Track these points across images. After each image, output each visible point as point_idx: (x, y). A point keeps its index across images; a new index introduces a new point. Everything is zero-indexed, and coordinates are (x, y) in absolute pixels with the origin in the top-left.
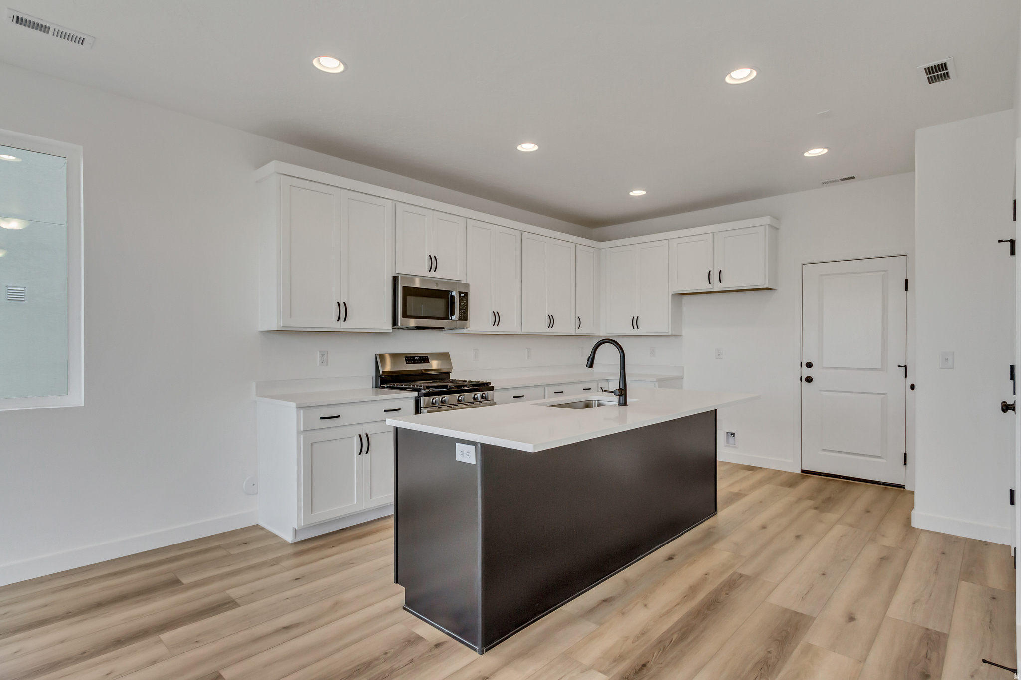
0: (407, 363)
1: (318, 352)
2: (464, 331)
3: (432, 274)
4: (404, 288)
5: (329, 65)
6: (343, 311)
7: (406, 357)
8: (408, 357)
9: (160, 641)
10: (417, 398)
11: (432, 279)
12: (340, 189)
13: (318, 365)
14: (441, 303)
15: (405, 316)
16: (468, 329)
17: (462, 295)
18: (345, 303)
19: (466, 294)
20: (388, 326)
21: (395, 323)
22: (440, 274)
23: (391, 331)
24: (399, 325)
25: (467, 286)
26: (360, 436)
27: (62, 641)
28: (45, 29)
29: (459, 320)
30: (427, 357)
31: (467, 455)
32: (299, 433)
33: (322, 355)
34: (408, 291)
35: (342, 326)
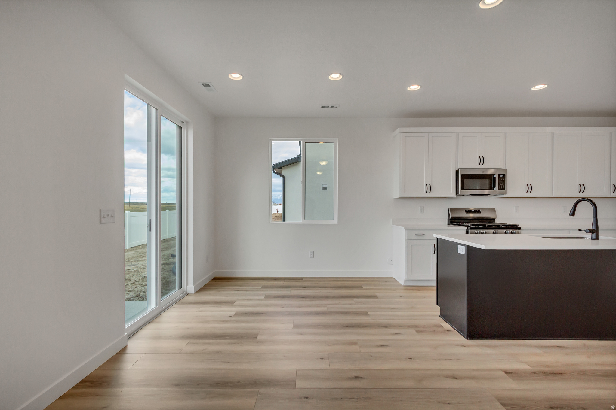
0: (466, 213)
1: (419, 207)
2: (504, 196)
3: (481, 166)
4: (462, 175)
5: (414, 88)
6: (429, 188)
7: (466, 210)
8: (467, 210)
9: (353, 300)
10: (467, 230)
11: (481, 169)
12: (428, 133)
13: (419, 213)
14: (487, 182)
15: (462, 189)
16: (506, 195)
17: (501, 176)
18: (430, 185)
19: (504, 176)
20: (453, 194)
21: (457, 193)
22: (485, 166)
23: (455, 197)
24: (459, 194)
25: (506, 170)
26: (434, 245)
27: (330, 293)
28: (327, 107)
29: (498, 190)
30: (480, 210)
31: (462, 250)
32: (406, 240)
33: (421, 208)
34: (464, 177)
35: (428, 195)
